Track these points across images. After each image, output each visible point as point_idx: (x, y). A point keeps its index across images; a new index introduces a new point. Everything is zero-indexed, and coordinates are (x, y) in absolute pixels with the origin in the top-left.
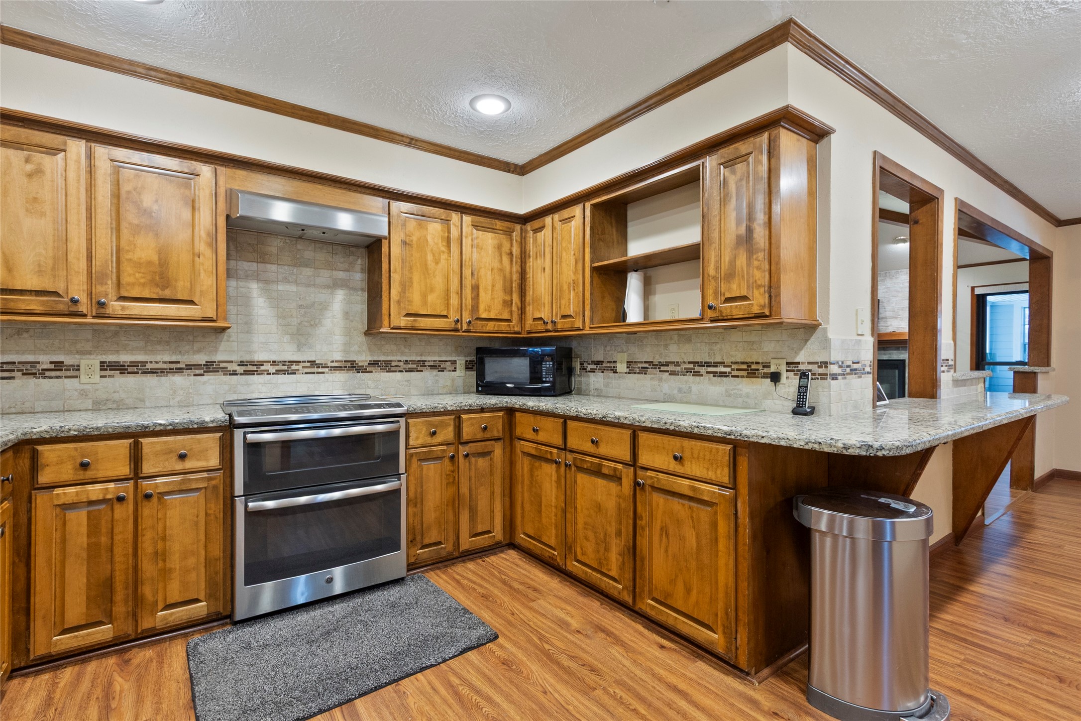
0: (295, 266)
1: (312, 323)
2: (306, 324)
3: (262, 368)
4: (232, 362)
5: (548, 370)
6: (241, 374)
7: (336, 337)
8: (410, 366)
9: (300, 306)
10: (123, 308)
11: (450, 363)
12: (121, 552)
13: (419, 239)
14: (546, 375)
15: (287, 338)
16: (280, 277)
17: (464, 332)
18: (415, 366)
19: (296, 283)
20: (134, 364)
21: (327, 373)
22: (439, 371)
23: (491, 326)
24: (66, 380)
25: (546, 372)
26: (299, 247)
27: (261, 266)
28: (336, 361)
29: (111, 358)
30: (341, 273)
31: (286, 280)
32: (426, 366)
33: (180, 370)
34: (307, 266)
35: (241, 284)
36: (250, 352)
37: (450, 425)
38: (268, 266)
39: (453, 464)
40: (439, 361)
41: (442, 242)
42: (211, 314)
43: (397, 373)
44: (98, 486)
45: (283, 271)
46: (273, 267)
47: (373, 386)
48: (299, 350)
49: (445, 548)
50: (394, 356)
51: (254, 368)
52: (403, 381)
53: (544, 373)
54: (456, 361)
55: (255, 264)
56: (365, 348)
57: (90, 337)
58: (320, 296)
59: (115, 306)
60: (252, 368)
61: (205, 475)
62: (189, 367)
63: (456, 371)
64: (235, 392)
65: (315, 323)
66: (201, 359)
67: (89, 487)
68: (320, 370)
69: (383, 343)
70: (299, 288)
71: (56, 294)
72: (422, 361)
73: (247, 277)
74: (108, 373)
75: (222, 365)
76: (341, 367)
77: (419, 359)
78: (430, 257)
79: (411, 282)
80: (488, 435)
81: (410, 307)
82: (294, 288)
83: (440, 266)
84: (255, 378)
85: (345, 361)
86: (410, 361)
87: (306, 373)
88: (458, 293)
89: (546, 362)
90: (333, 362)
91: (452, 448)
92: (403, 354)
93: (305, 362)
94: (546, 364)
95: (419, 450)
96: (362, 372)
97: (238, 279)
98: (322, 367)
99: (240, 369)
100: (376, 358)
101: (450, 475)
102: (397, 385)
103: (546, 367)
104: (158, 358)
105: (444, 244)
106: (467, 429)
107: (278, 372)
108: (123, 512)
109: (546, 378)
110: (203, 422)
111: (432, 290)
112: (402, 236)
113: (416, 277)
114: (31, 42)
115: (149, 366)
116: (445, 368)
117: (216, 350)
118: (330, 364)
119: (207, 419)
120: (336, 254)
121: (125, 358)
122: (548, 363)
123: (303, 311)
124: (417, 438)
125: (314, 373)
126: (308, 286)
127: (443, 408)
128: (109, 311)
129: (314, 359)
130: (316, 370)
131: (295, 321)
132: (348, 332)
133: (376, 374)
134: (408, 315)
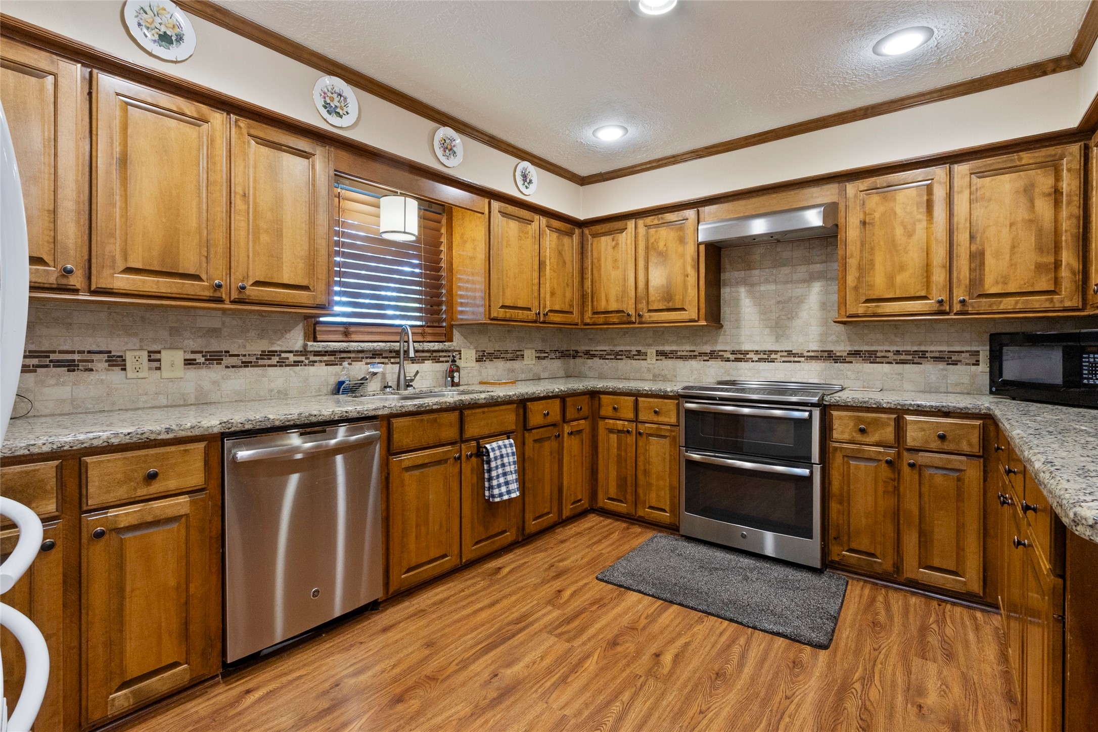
0: (775, 267)
1: (789, 316)
2: (784, 317)
3: (748, 356)
4: (726, 351)
5: (1092, 367)
6: (733, 361)
7: (813, 328)
8: (903, 357)
9: (779, 302)
10: (650, 317)
11: (968, 354)
12: (630, 462)
13: (883, 214)
14: (1089, 374)
15: (767, 331)
16: (762, 280)
17: (956, 314)
18: (910, 357)
19: (775, 282)
20: (672, 352)
21: (803, 362)
22: (948, 364)
23: (1008, 304)
24: (642, 361)
25: (1088, 370)
26: (778, 250)
27: (747, 272)
28: (812, 351)
29: (661, 348)
30: (818, 265)
31: (767, 281)
32: (927, 358)
33: (695, 357)
34: (785, 265)
35: (733, 289)
36: (739, 343)
37: (889, 425)
38: (753, 272)
39: (893, 471)
40: (949, 352)
41: (918, 208)
42: (695, 316)
43: (884, 365)
44: (621, 422)
45: (764, 274)
46: (757, 272)
47: (853, 377)
48: (777, 341)
49: (880, 564)
50: (881, 345)
51: (742, 356)
52: (892, 374)
53: (1085, 372)
54: (978, 352)
55: (743, 272)
56: (844, 337)
57: (652, 335)
58: (798, 291)
59: (647, 316)
60: (740, 356)
61: (669, 427)
62: (701, 354)
63: (978, 365)
64: (728, 375)
65: (791, 316)
66: (707, 349)
67: (618, 422)
68: (796, 359)
69: (866, 331)
70: (778, 286)
71: (622, 311)
72: (921, 351)
73: (738, 284)
74: (659, 358)
75: (721, 353)
76: (817, 357)
77: (916, 348)
78: (899, 231)
79: (872, 263)
80: (947, 446)
81: (870, 292)
82: (773, 287)
83: (915, 238)
84: (742, 364)
85: (821, 351)
86: (903, 351)
87: (783, 362)
88: (944, 267)
89: (1089, 353)
90: (809, 351)
91: (892, 451)
92: (892, 343)
93: (782, 351)
94: (1089, 358)
95: (845, 445)
96: (840, 362)
97: (731, 286)
98: (799, 357)
99: (732, 357)
100: (857, 348)
101: (888, 482)
102: (884, 378)
103: (1088, 362)
104: (684, 348)
105: (922, 210)
106: (913, 434)
107: (760, 360)
108: (631, 440)
109: (1088, 379)
110: (666, 391)
111: (902, 268)
112: (861, 216)
113: (879, 259)
114: (612, 175)
115: (679, 353)
116: (960, 361)
117: (716, 342)
118: (806, 354)
119: (669, 390)
120: (813, 248)
121: (667, 348)
122: (1092, 356)
123: (781, 306)
124: (843, 432)
125: (790, 362)
126: (786, 283)
127: (875, 404)
128: (644, 319)
129: (790, 349)
130: (792, 359)
131: (774, 316)
132: (824, 323)
133: (858, 365)
134: (868, 301)
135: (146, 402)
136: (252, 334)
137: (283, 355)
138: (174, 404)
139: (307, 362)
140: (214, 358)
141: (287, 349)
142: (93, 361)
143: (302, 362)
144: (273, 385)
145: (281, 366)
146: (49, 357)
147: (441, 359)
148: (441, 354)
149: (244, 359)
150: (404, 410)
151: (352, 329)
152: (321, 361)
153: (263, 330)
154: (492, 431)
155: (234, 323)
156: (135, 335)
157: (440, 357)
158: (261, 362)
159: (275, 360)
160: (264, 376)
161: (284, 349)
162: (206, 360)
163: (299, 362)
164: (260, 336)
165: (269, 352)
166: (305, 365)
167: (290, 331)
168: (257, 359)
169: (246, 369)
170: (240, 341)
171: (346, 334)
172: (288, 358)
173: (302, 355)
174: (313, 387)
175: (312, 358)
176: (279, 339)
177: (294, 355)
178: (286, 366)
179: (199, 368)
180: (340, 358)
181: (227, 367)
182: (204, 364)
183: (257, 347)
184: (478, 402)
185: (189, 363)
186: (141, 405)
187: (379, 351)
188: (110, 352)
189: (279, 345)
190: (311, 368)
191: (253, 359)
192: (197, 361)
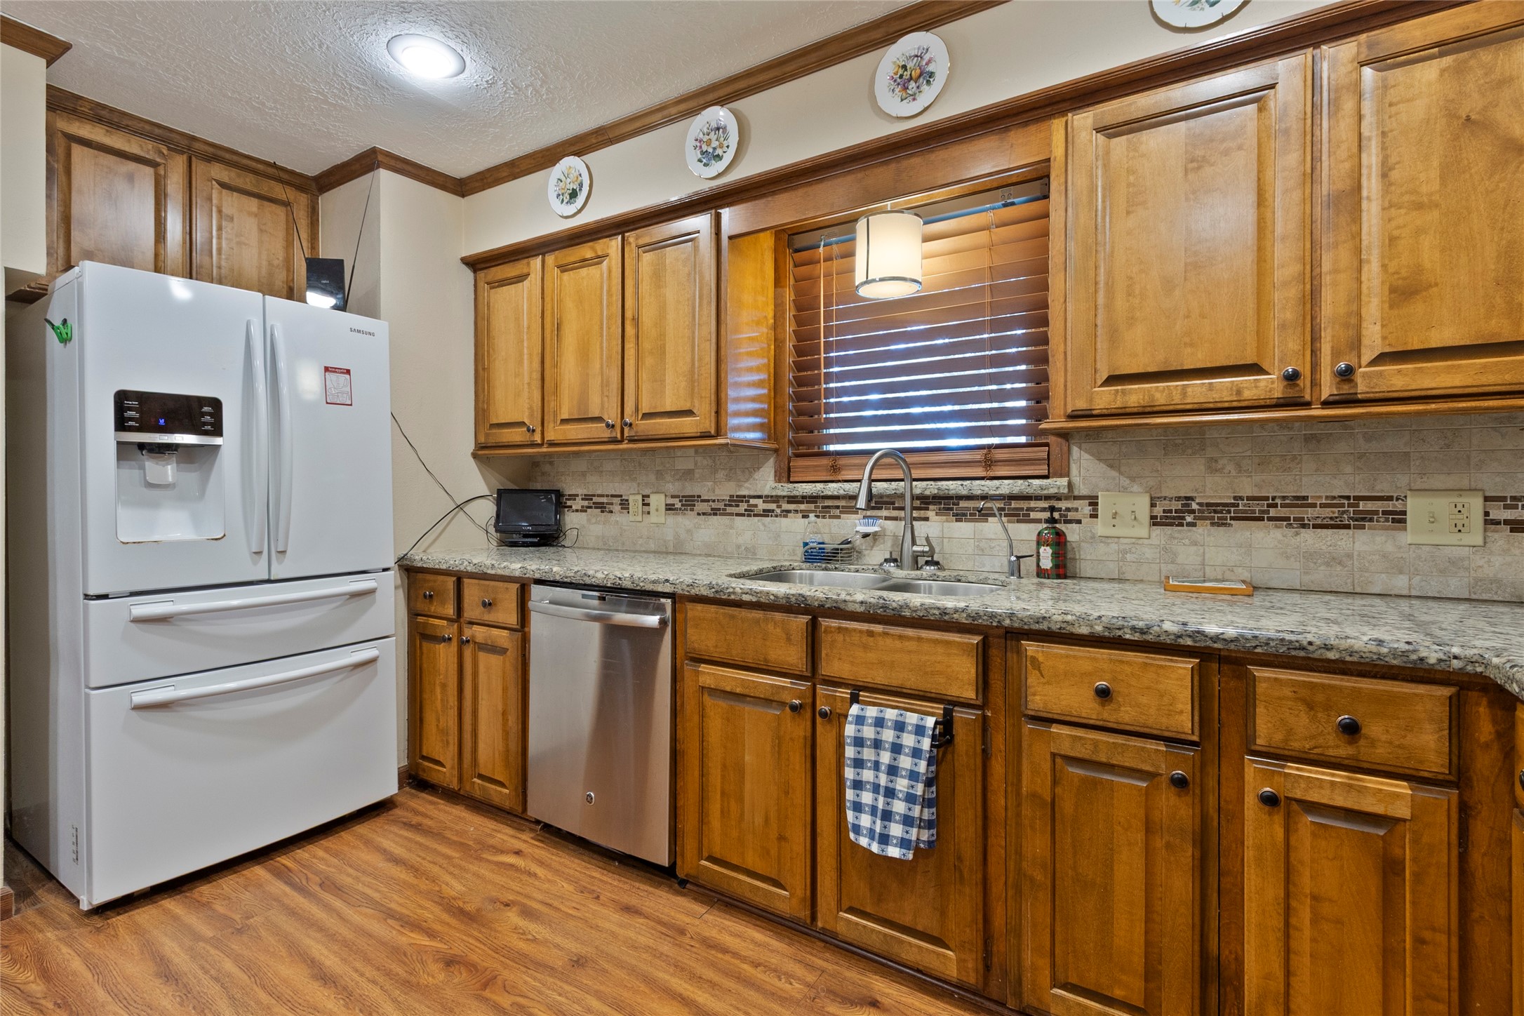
135: (641, 545)
136: (721, 475)
137: (752, 501)
138: (659, 550)
139: (778, 511)
140: (689, 502)
141: (755, 494)
142: (612, 504)
143: (773, 511)
144: (740, 540)
145: (749, 516)
146: (592, 499)
147: (1033, 515)
148: (1033, 504)
149: (714, 505)
150: (693, 592)
151: (843, 461)
152: (796, 511)
153: (731, 470)
154: (895, 683)
155: (705, 462)
156: (634, 480)
157: (1032, 509)
158: (729, 510)
159: (743, 507)
160: (732, 527)
161: (752, 493)
162: (682, 505)
163: (769, 511)
164: (729, 478)
165: (737, 496)
166: (776, 516)
167: (759, 468)
168: (725, 505)
169: (715, 517)
170: (710, 484)
171: (835, 469)
172: (756, 506)
173: (774, 502)
174: (786, 548)
175: (786, 506)
176: (747, 480)
177: (764, 502)
178: (755, 515)
179: (676, 514)
180: (823, 507)
181: (699, 514)
182: (680, 509)
183: (725, 490)
184: (842, 606)
185: (670, 508)
186: (638, 548)
187: (889, 496)
188: (621, 496)
189: (748, 488)
190: (783, 520)
191: (721, 506)
192: (676, 506)
